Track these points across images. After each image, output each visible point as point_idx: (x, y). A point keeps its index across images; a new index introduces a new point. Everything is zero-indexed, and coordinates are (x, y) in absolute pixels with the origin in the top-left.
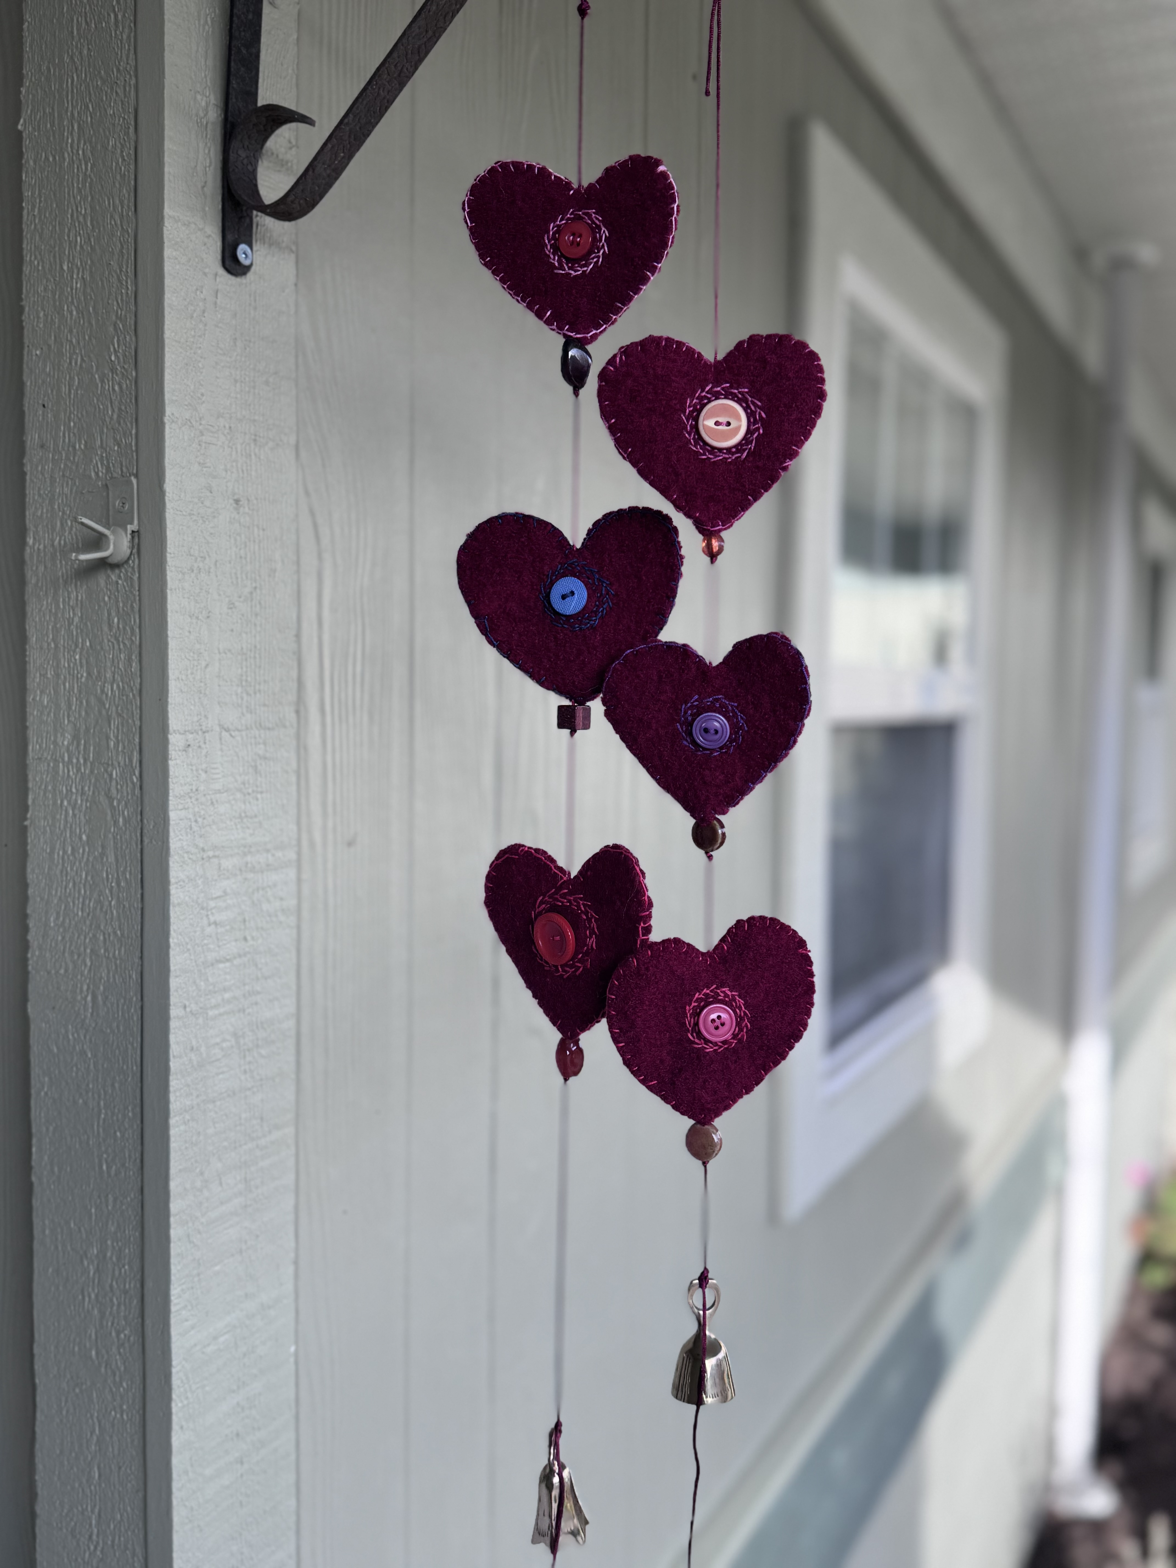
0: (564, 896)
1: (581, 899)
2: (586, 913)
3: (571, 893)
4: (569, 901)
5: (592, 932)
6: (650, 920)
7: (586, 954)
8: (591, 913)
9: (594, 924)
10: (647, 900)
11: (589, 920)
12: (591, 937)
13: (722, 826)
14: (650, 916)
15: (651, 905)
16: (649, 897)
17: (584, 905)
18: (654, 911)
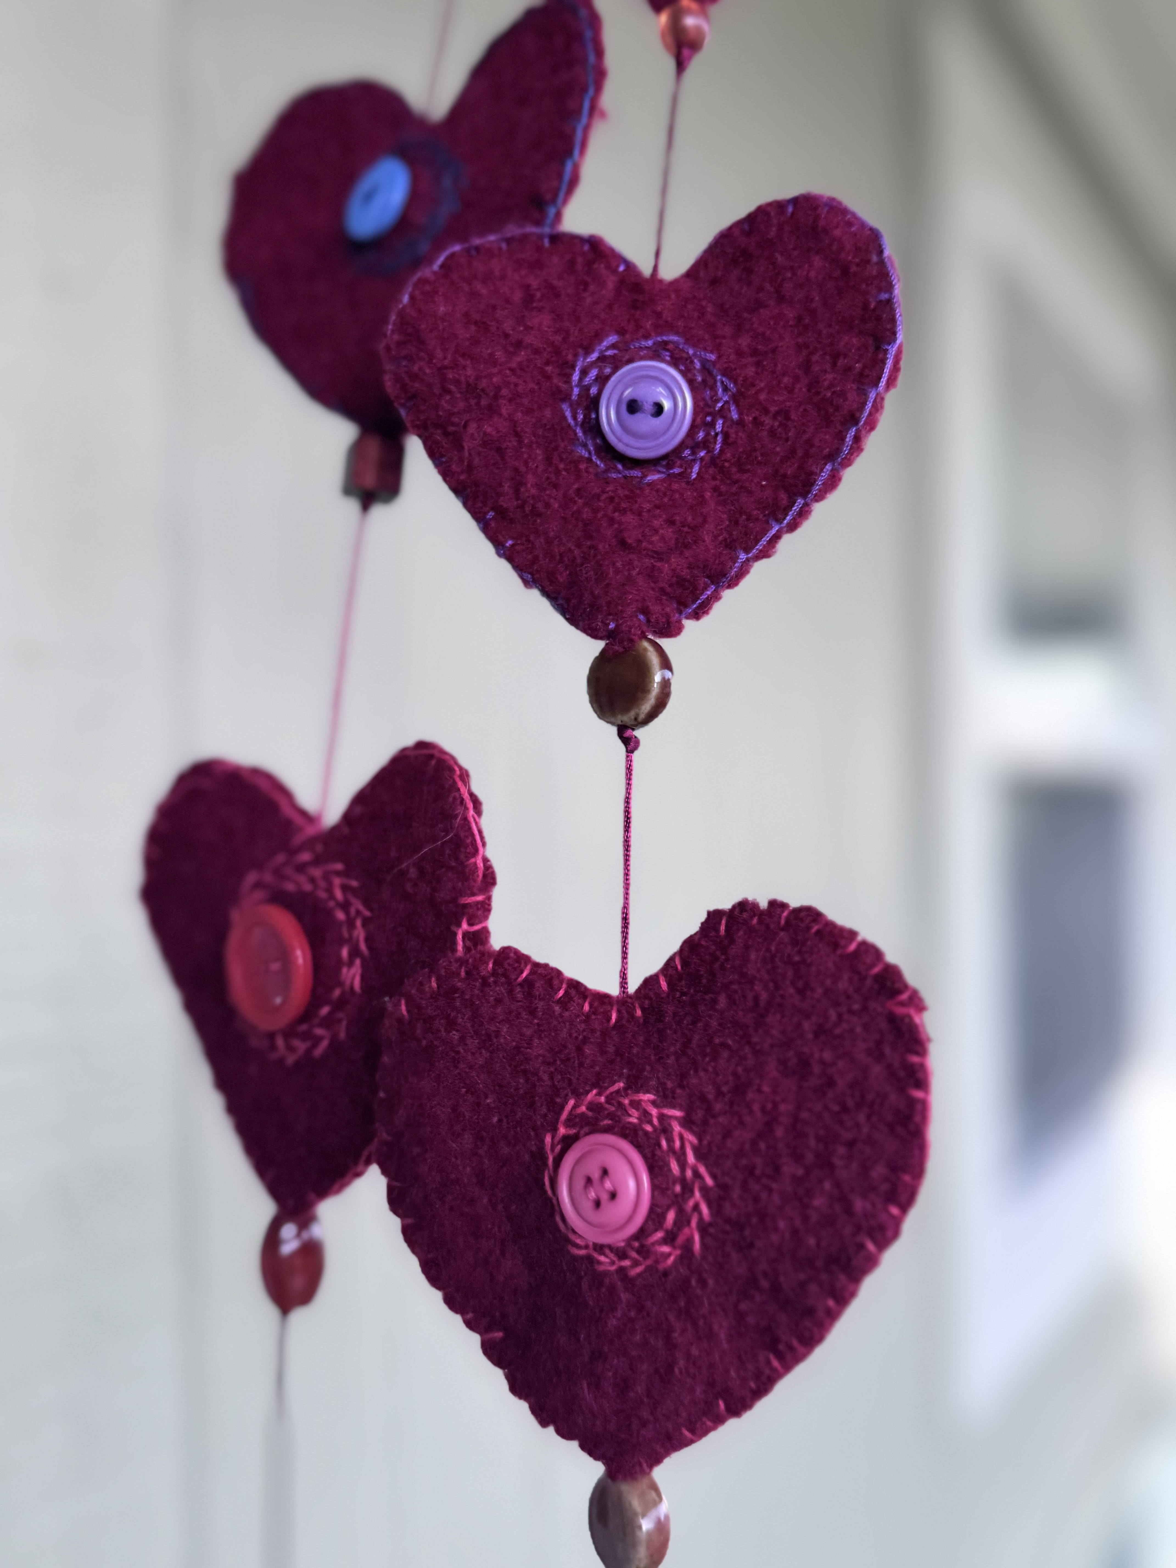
0: (301, 868)
1: (338, 873)
2: (345, 906)
3: (317, 861)
4: (312, 880)
5: (355, 952)
6: (486, 917)
7: (340, 1004)
8: (357, 905)
9: (360, 933)
10: (480, 864)
11: (351, 924)
12: (351, 964)
13: (666, 664)
14: (486, 908)
15: (490, 879)
16: (486, 860)
17: (345, 888)
18: (498, 895)
